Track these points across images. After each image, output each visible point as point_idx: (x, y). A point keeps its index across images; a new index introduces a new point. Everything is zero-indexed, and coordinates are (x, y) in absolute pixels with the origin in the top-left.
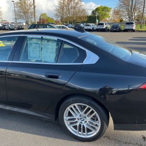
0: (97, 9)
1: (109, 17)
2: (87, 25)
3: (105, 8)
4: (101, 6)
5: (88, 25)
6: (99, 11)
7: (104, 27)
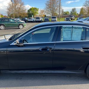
0: (31, 9)
1: (38, 14)
2: (29, 19)
3: (35, 8)
4: (33, 7)
5: (31, 19)
6: (32, 10)
7: (40, 20)
